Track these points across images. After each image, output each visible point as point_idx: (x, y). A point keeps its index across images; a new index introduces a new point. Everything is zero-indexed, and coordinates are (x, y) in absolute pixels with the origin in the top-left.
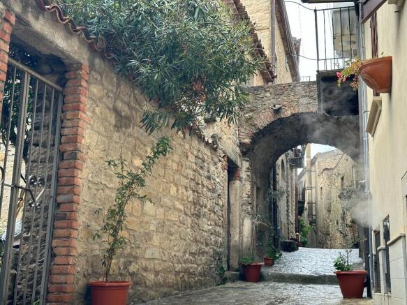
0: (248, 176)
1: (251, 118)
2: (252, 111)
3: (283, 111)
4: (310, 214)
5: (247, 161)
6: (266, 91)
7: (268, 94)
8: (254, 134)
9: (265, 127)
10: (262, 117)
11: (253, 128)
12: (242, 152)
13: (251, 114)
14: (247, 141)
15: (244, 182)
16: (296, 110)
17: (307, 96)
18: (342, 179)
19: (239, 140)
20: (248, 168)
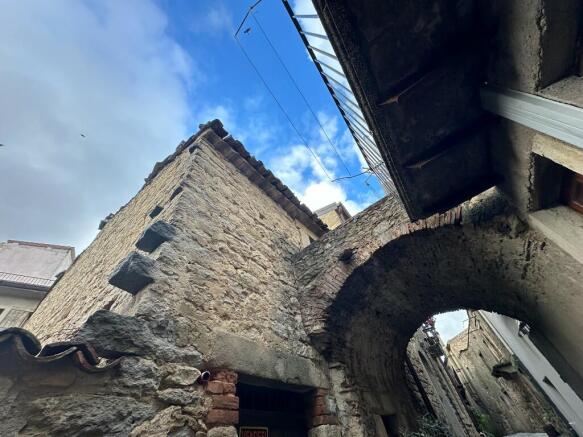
0: (349, 402)
1: (314, 288)
2: (314, 277)
3: (356, 255)
4: (471, 394)
5: (338, 368)
6: (324, 244)
7: (328, 246)
8: (326, 311)
9: (339, 292)
10: (330, 279)
11: (322, 301)
12: (322, 353)
13: (314, 282)
14: (318, 327)
15: (344, 421)
16: (376, 245)
17: (382, 220)
18: (481, 355)
19: (306, 331)
20: (343, 385)
